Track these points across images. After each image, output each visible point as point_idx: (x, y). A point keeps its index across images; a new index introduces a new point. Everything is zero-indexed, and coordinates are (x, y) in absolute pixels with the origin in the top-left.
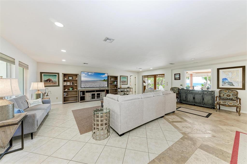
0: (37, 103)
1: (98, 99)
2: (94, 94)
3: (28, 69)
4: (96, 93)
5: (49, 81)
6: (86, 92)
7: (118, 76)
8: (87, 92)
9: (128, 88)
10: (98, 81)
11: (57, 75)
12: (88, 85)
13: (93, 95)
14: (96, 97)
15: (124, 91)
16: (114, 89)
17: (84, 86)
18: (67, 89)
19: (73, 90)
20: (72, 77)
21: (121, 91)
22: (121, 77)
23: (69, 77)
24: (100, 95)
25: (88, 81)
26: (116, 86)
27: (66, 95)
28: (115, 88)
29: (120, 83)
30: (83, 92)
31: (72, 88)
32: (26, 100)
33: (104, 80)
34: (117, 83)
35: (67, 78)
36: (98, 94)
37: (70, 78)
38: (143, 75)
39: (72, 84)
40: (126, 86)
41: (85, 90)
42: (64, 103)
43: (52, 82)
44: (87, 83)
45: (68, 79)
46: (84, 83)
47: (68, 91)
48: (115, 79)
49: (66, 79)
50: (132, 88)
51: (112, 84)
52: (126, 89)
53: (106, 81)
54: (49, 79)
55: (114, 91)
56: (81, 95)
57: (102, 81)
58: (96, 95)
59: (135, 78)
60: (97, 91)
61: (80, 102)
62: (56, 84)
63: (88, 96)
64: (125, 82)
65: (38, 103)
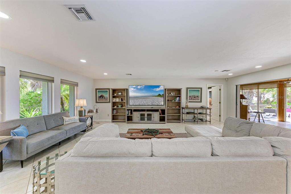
0: (72, 121)
1: (149, 122)
2: (144, 115)
3: (78, 86)
4: (146, 113)
5: (102, 97)
6: (133, 111)
7: (182, 89)
8: (135, 110)
9: (202, 108)
10: (150, 97)
11: (108, 90)
12: (138, 102)
13: (142, 115)
14: (146, 119)
15: (194, 113)
16: (174, 108)
17: (133, 103)
18: (116, 106)
19: (122, 107)
20: (122, 92)
21: (188, 113)
22: (189, 89)
23: (118, 92)
24: (152, 117)
25: (137, 97)
26: (179, 103)
27: (116, 112)
28: (177, 107)
29: (187, 99)
30: (131, 111)
31: (121, 105)
32: (63, 117)
33: (159, 95)
34: (180, 100)
35: (117, 93)
36: (148, 115)
37: (120, 94)
38: (237, 84)
39: (121, 100)
40: (199, 105)
41: (133, 109)
42: (113, 122)
43: (104, 98)
44: (136, 100)
45: (118, 95)
46: (132, 99)
47: (117, 108)
48: (176, 93)
49: (115, 95)
50: (210, 109)
51: (171, 101)
52: (197, 110)
53: (161, 97)
54: (102, 95)
55: (176, 111)
56: (128, 114)
57: (155, 96)
58: (146, 116)
59: (220, 90)
60: (148, 110)
61: (127, 123)
62: (108, 100)
63: (136, 116)
64: (197, 98)
65: (74, 120)
